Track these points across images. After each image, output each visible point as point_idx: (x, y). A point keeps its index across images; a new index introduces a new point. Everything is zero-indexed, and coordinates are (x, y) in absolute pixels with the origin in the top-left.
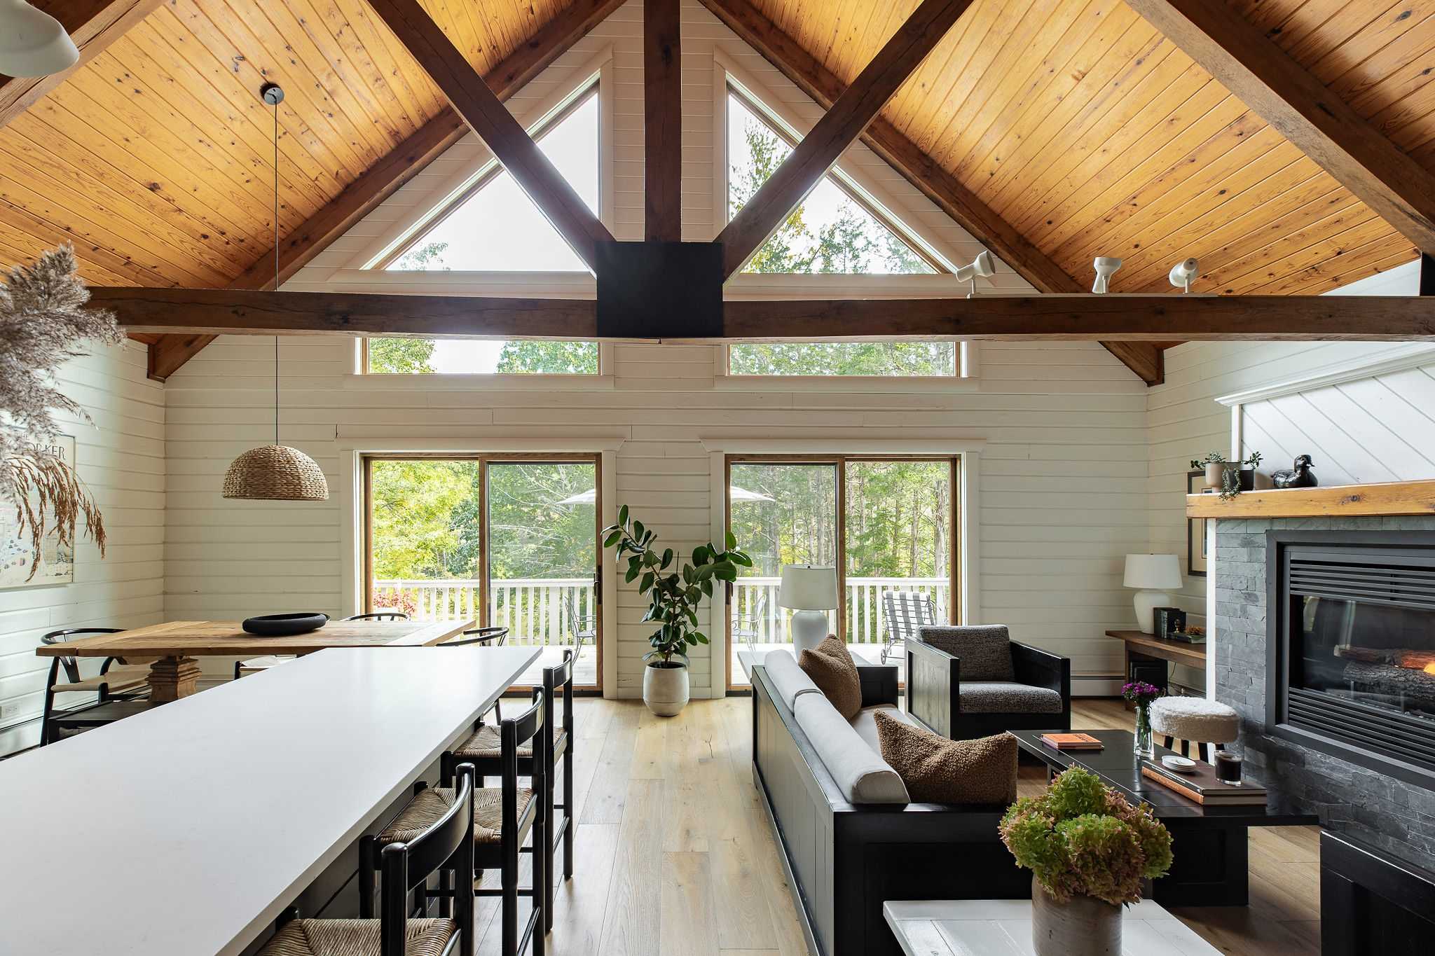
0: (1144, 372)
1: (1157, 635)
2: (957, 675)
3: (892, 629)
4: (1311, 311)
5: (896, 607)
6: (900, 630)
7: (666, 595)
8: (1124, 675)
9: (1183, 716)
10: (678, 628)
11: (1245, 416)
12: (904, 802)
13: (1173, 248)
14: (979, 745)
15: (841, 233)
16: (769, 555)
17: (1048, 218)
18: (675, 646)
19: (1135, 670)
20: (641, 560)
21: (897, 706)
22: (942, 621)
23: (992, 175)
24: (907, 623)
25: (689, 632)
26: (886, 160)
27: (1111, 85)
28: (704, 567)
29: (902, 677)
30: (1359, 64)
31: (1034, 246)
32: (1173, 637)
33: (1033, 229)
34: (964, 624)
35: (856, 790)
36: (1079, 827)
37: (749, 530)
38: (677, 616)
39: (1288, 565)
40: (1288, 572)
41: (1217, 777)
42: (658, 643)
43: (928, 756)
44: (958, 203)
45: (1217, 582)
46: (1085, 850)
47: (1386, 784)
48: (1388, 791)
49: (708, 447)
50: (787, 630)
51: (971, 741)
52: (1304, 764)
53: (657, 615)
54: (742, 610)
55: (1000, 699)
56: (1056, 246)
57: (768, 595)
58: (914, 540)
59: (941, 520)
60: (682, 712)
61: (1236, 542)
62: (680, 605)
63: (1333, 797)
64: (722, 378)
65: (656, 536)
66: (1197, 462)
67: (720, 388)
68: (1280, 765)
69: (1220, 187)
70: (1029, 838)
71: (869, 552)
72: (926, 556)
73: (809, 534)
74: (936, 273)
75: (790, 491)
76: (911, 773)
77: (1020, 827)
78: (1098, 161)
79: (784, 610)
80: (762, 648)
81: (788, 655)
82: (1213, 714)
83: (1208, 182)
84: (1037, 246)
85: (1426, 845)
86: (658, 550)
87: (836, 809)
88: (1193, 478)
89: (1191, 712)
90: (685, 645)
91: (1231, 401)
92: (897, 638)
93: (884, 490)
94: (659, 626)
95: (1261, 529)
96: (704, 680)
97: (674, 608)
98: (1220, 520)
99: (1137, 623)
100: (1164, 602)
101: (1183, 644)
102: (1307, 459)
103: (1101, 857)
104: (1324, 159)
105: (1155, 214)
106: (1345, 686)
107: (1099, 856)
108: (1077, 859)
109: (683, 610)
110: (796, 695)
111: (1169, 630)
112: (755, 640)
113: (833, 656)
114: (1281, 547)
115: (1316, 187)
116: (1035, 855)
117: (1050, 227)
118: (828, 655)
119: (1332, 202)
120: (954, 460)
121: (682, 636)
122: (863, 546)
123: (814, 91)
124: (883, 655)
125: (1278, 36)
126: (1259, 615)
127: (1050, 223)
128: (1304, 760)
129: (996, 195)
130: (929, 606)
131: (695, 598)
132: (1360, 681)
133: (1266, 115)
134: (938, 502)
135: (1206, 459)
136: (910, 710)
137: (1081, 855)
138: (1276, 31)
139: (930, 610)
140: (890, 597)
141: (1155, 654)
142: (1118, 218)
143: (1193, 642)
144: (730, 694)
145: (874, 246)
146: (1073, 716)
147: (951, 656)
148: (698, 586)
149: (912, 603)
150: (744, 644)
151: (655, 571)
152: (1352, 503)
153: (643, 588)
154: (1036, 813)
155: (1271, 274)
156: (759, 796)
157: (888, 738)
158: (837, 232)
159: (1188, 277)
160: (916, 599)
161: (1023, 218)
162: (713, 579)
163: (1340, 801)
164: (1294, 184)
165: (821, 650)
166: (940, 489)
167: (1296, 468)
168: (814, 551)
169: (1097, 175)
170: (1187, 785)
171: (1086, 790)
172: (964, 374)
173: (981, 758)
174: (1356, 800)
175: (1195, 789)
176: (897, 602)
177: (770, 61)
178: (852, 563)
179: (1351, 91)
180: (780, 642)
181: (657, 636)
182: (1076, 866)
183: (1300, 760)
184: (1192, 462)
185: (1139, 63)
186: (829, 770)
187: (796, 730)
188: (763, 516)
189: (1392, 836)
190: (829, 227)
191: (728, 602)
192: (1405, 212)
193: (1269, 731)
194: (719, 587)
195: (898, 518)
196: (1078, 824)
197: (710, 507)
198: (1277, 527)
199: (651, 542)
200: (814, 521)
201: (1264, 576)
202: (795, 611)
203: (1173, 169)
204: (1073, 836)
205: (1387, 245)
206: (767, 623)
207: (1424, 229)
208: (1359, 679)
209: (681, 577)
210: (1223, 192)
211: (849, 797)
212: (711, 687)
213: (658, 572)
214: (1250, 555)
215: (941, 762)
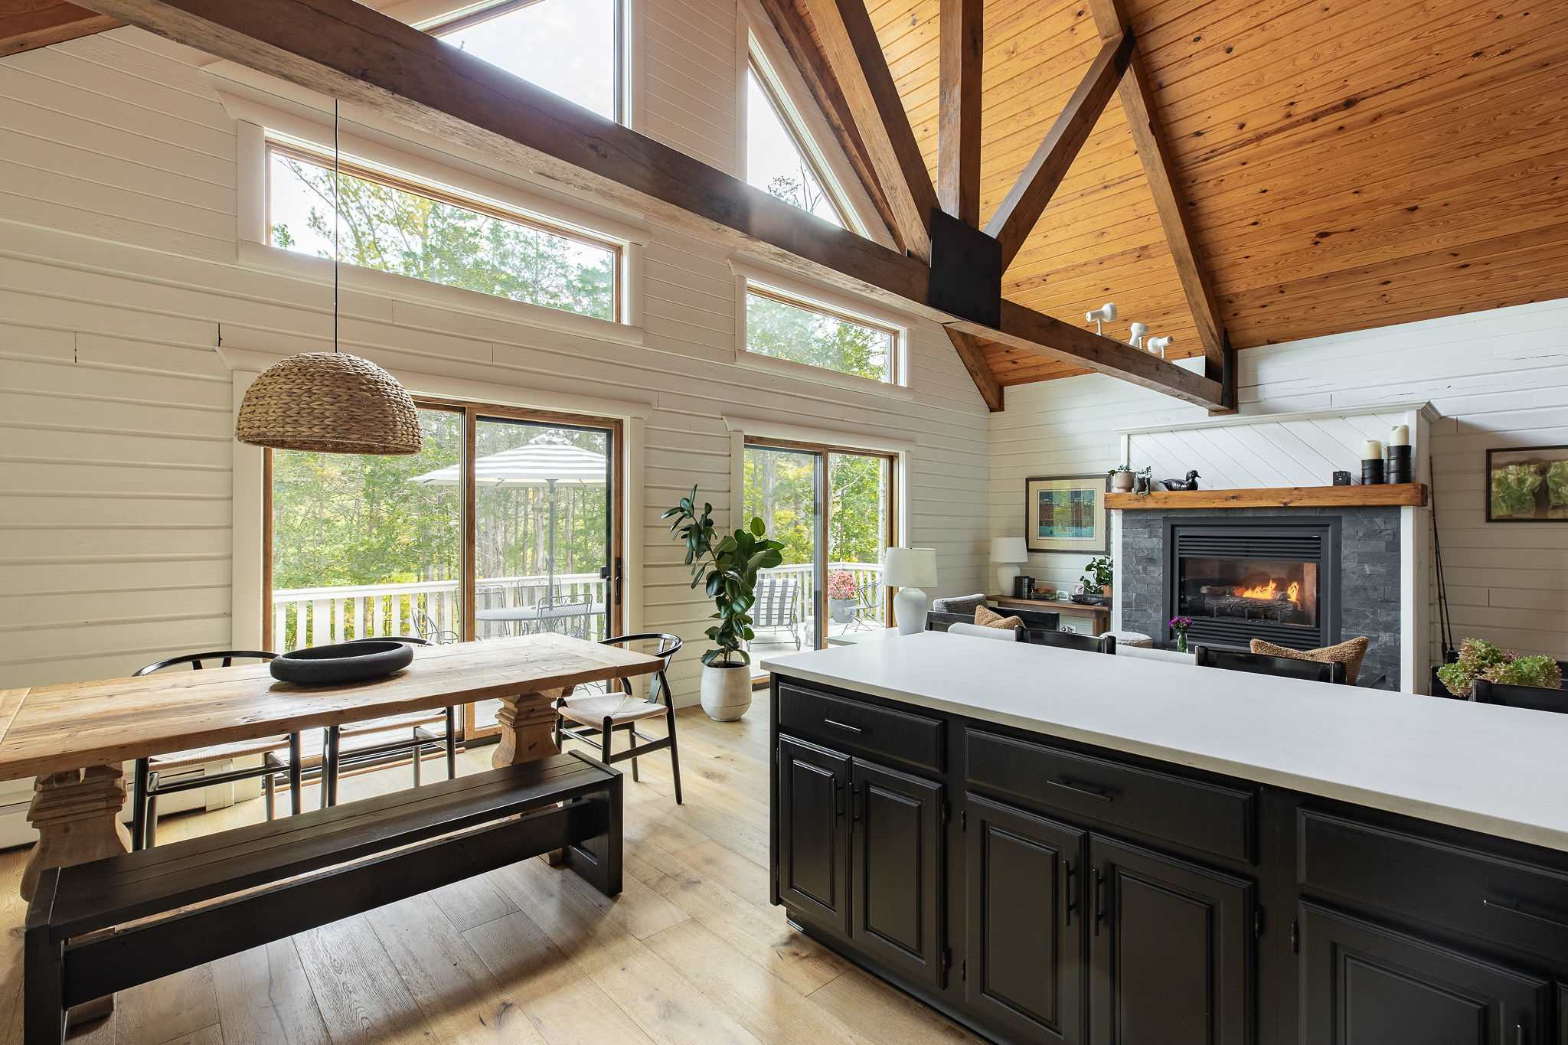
0: (989, 401)
1: (1018, 597)
11: (1131, 443)
26: (861, 178)
27: (1079, 194)
32: (1033, 597)
39: (1177, 539)
40: (1177, 543)
45: (1123, 552)
49: (730, 425)
61: (1140, 527)
64: (743, 352)
67: (741, 364)
83: (1102, 280)
88: (1030, 482)
95: (1161, 516)
98: (1127, 511)
102: (1195, 474)
105: (1055, 290)
111: (1028, 592)
114: (1173, 527)
119: (1165, 314)
120: (892, 458)
123: (819, 87)
125: (1192, 207)
126: (1157, 571)
138: (1192, 204)
142: (1026, 285)
152: (1232, 501)
164: (1150, 297)
167: (1186, 478)
172: (902, 384)
177: (782, 38)
185: (1105, 187)
192: (1211, 331)
197: (730, 491)
198: (1171, 515)
201: (1162, 547)
203: (1085, 264)
207: (1214, 342)
208: (1217, 605)
214: (1150, 533)
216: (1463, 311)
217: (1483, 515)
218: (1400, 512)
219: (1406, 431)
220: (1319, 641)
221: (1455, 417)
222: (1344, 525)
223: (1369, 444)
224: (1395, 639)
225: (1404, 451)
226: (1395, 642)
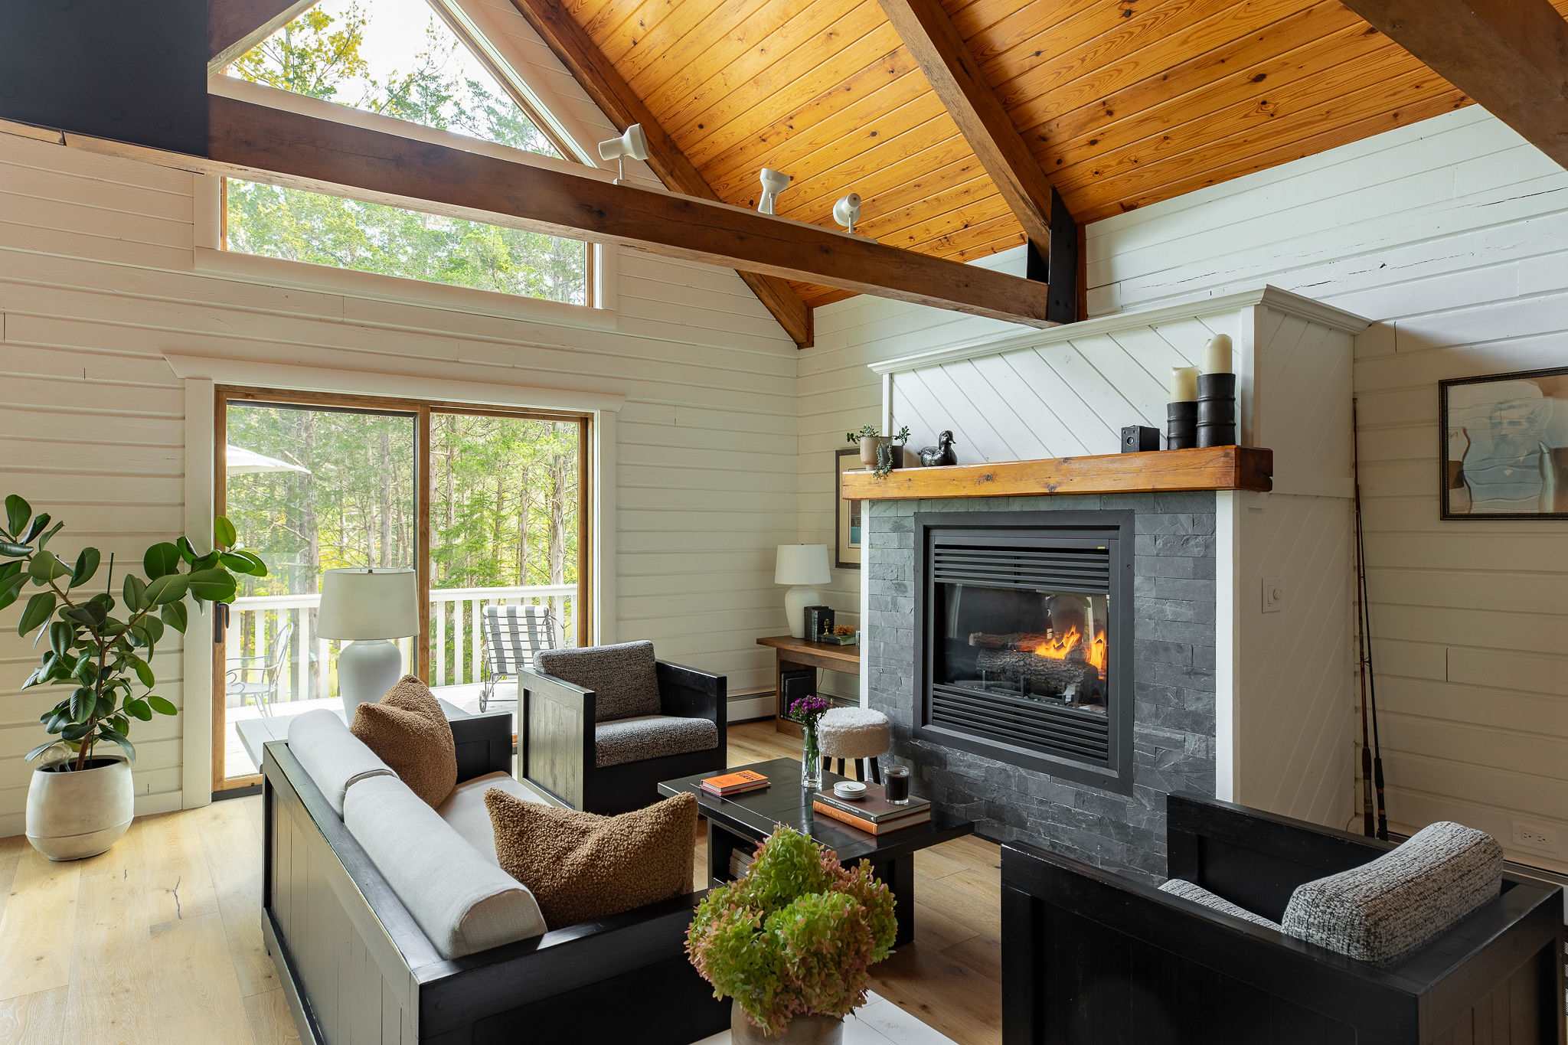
0: (794, 331)
1: (807, 640)
2: (592, 717)
3: (495, 660)
4: (953, 278)
5: (502, 629)
6: (507, 660)
7: (82, 633)
8: (775, 689)
9: (842, 730)
10: (110, 692)
11: (894, 386)
12: (538, 933)
13: (826, 188)
14: (646, 818)
15: (420, 89)
16: (299, 561)
17: (699, 120)
18: (102, 726)
19: (787, 682)
20: (24, 569)
21: (511, 775)
22: (567, 641)
23: (635, 43)
24: (517, 649)
25: (135, 698)
28: (169, 580)
29: (516, 729)
30: (990, 27)
31: (682, 153)
32: (823, 640)
33: (680, 131)
34: (597, 644)
35: (458, 936)
36: (799, 917)
37: (265, 524)
38: (110, 669)
39: (933, 551)
40: (933, 558)
41: (887, 799)
42: (63, 724)
43: (571, 849)
44: (591, 70)
45: (870, 572)
46: (808, 951)
47: (1011, 773)
48: (1013, 781)
49: (181, 369)
50: (330, 675)
51: (634, 813)
52: (946, 765)
53: (61, 671)
54: (247, 649)
55: (647, 740)
56: (710, 158)
57: (296, 625)
58: (522, 537)
59: (559, 508)
60: (117, 846)
61: (887, 527)
62: (116, 649)
63: (970, 796)
64: (208, 251)
65: (60, 525)
66: (852, 435)
67: (203, 269)
68: (926, 770)
69: (871, 127)
70: (735, 953)
71: (458, 554)
72: (536, 559)
73: (367, 528)
74: (562, 159)
75: (336, 463)
76: (546, 882)
77: (720, 939)
78: (753, 63)
79: (325, 644)
80: (285, 709)
81: (333, 716)
82: (868, 723)
84: (686, 153)
85: (1041, 829)
86: (65, 550)
87: (422, 978)
88: (841, 457)
89: (849, 725)
90: (126, 723)
91: (881, 369)
92: (503, 672)
93: (483, 465)
94: (67, 692)
95: (909, 511)
96: (169, 779)
97: (102, 656)
98: (874, 502)
99: (788, 626)
100: (814, 599)
101: (834, 647)
102: (949, 435)
103: (829, 956)
104: (960, 119)
105: (810, 143)
106: (977, 677)
107: (826, 955)
108: (799, 967)
109: (121, 658)
110: (347, 785)
111: (819, 632)
112: (273, 698)
113: (411, 710)
114: (927, 530)
115: (951, 150)
116: (742, 976)
117: (702, 132)
118: (403, 708)
119: (964, 170)
120: (585, 421)
121: (119, 705)
122: (451, 545)
124: (483, 698)
126: (908, 605)
127: (701, 126)
128: (946, 761)
129: (639, 73)
130: (548, 623)
131: (150, 635)
132: (990, 670)
133: (917, 55)
134: (555, 484)
135: (861, 432)
136: (526, 775)
137: (803, 960)
139: (549, 628)
140: (493, 615)
141: (807, 662)
142: (773, 140)
143: (842, 644)
144: (218, 796)
145: (468, 118)
146: (730, 750)
147: (583, 689)
148: (157, 614)
149: (524, 621)
150: (252, 706)
151: (57, 589)
152: (986, 483)
153: (28, 624)
154: (741, 909)
155: (911, 238)
156: (273, 967)
157: (509, 832)
158: (413, 88)
159: (852, 214)
160: (530, 615)
161: (673, 111)
162: (189, 601)
163: (976, 799)
164: (935, 142)
165: (391, 702)
166: (558, 466)
167: (941, 444)
168: (376, 554)
169: (755, 80)
170: (861, 815)
171: (799, 859)
172: (598, 305)
173: (650, 837)
174: (989, 796)
175: (868, 818)
176: (503, 622)
178: (436, 571)
179: (982, 54)
180: (318, 697)
181: (63, 711)
182: (797, 977)
183: (941, 761)
184: (848, 434)
186: (409, 905)
187: (347, 845)
188: (289, 500)
189: (1016, 826)
190: (402, 78)
191: (219, 638)
192: (1018, 192)
193: (917, 735)
194: (200, 615)
195: (500, 507)
196: (792, 913)
197: (183, 475)
198: (925, 509)
199: (48, 535)
200: (375, 510)
201: (913, 564)
202: (345, 644)
203: (830, 93)
204: (792, 934)
205: (1002, 226)
206: (294, 668)
207: (1030, 213)
208: (989, 667)
209: (119, 601)
210: (874, 134)
211: (446, 949)
212: (181, 789)
213: (64, 592)
214: (900, 540)
215: (592, 855)
216: (1401, 120)
217: (1435, 505)
218: (1214, 503)
219: (1224, 348)
220: (1106, 741)
221: (1391, 323)
222: (1138, 526)
223: (1174, 373)
224: (1207, 746)
225: (1222, 383)
226: (1207, 753)
